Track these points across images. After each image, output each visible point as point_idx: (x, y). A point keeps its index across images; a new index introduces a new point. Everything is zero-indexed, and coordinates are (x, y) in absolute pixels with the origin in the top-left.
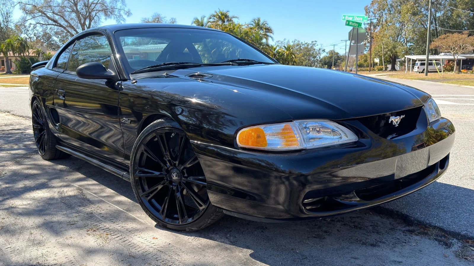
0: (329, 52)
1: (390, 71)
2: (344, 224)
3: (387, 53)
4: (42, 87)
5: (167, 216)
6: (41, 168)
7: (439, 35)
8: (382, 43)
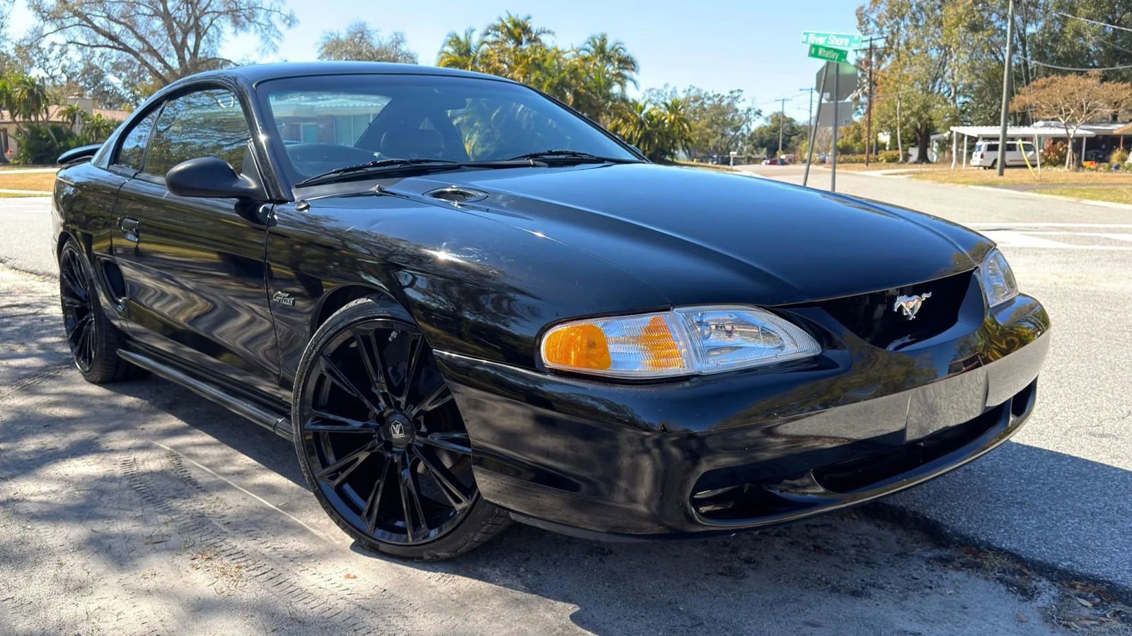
0: (771, 116)
1: (915, 163)
2: (792, 543)
3: (907, 120)
4: (84, 208)
5: (379, 524)
6: (82, 403)
7: (1031, 78)
8: (896, 97)
